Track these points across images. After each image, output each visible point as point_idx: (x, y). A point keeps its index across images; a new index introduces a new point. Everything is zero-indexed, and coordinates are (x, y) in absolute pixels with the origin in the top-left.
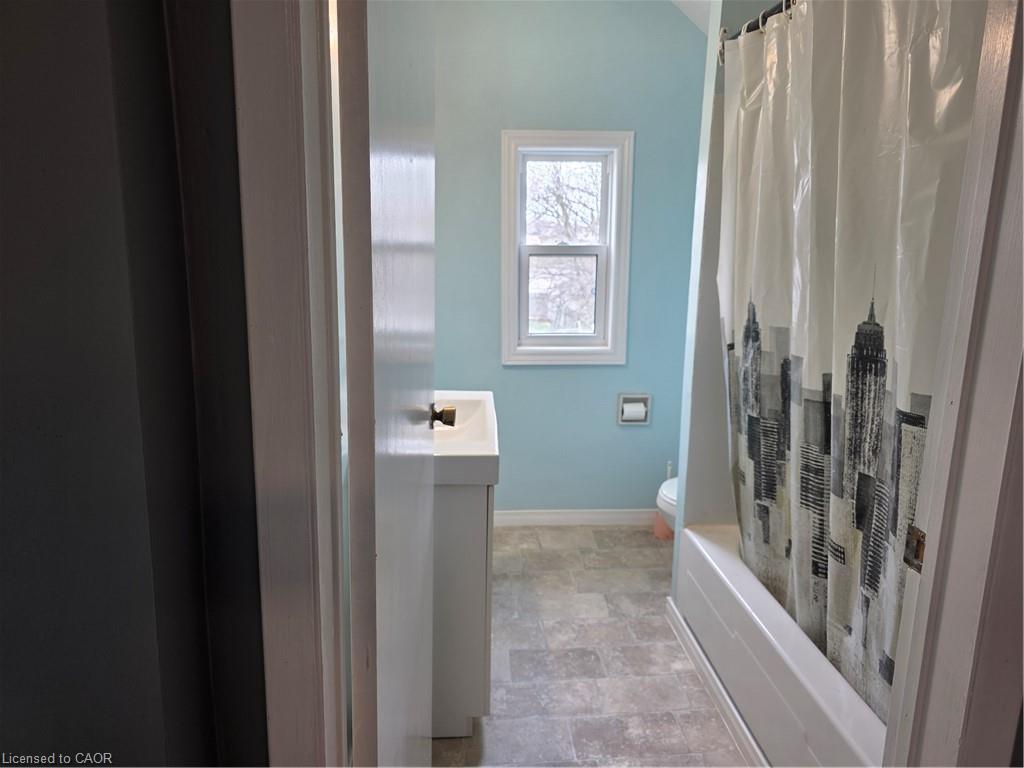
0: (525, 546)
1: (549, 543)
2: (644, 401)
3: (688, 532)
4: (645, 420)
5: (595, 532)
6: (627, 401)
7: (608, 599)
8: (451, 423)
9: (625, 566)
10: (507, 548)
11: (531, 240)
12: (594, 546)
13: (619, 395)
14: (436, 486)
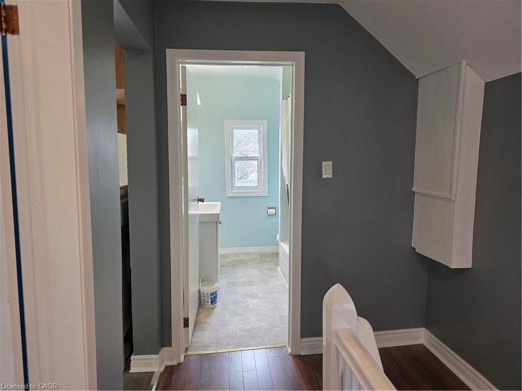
0: (234, 258)
1: (242, 257)
2: (275, 208)
3: (281, 243)
4: (275, 215)
5: (260, 254)
6: (269, 208)
7: (260, 270)
8: (203, 202)
9: (267, 262)
10: (228, 259)
11: (236, 154)
12: (259, 258)
13: (266, 207)
14: (200, 222)
